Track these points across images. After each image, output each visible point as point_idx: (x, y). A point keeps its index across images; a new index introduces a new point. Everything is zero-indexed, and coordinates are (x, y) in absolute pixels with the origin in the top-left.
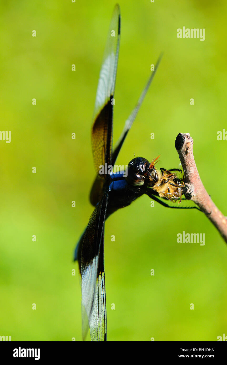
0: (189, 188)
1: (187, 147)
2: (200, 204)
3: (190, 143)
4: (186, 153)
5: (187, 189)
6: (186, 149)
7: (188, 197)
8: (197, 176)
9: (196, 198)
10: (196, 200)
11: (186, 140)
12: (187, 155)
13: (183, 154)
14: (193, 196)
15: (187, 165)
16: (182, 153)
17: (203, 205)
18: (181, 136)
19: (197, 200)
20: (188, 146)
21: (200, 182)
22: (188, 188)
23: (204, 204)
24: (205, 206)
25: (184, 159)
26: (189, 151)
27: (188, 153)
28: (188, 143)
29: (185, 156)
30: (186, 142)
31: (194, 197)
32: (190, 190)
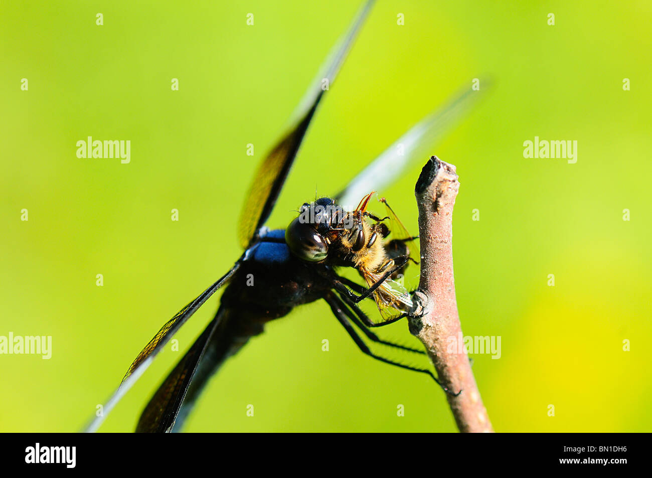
0: (423, 303)
1: (439, 191)
2: (439, 358)
3: (448, 183)
4: (435, 206)
5: (417, 305)
6: (437, 195)
7: (415, 327)
8: (447, 281)
9: (433, 336)
10: (431, 343)
11: (441, 174)
12: (436, 213)
13: (428, 207)
14: (426, 329)
15: (430, 240)
16: (425, 205)
17: (446, 366)
18: (434, 161)
19: (434, 345)
20: (444, 188)
21: (452, 302)
22: (421, 303)
23: (449, 364)
24: (448, 371)
25: (426, 222)
26: (441, 202)
27: (438, 209)
28: (445, 181)
29: (429, 214)
30: (441, 178)
31: (429, 331)
32: (423, 309)
